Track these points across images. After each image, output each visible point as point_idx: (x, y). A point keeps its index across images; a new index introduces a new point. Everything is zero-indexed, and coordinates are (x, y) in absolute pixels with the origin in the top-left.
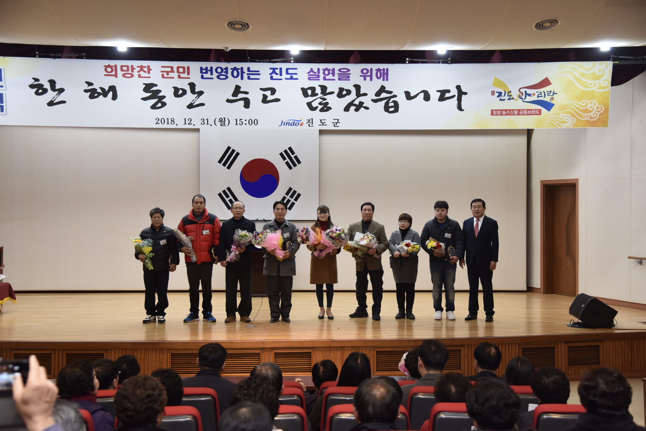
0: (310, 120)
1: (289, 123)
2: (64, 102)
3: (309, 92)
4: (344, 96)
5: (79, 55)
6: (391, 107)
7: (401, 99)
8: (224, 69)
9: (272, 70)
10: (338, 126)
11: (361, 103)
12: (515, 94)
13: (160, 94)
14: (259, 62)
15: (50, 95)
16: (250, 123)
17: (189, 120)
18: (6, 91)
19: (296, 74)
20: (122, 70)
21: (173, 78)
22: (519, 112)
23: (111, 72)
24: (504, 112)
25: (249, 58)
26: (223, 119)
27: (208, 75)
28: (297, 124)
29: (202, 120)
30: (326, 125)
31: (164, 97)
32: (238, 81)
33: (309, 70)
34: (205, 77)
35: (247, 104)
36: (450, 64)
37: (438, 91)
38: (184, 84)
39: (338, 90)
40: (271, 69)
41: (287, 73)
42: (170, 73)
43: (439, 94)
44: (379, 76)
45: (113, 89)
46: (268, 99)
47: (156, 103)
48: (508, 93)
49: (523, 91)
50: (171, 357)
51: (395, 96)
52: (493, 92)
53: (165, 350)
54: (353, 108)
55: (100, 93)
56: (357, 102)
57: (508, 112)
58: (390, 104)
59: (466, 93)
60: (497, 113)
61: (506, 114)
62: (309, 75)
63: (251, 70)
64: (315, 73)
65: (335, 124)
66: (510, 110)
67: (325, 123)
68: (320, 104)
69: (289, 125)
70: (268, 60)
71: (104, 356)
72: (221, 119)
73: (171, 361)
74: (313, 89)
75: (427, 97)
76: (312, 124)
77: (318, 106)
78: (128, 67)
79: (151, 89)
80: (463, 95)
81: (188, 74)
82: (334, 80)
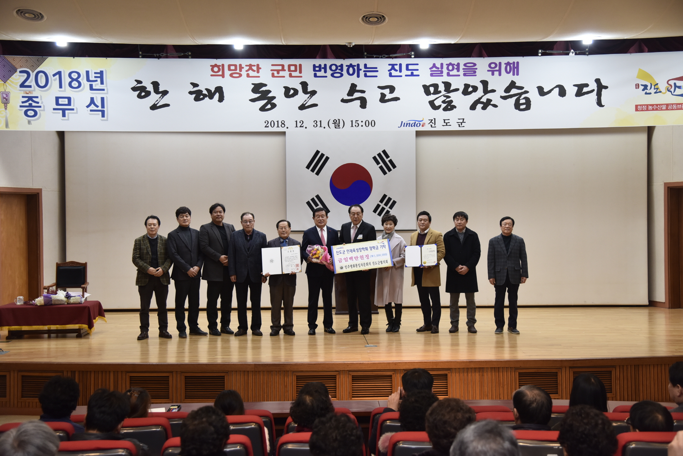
0: (432, 120)
1: (410, 123)
2: (167, 105)
3: (432, 89)
4: (470, 93)
5: (184, 54)
6: (523, 104)
7: (533, 95)
8: (339, 66)
9: (390, 67)
10: (464, 127)
11: (489, 101)
12: (663, 86)
13: (270, 95)
14: (376, 58)
15: (153, 98)
16: (367, 125)
17: (300, 122)
18: (107, 95)
19: (417, 70)
20: (229, 69)
21: (284, 77)
22: (668, 107)
23: (218, 71)
24: (650, 107)
25: (366, 54)
26: (338, 121)
27: (322, 73)
28: (418, 125)
29: (314, 122)
30: (451, 125)
31: (274, 98)
32: (354, 79)
33: (431, 66)
34: (318, 75)
35: (363, 103)
36: (588, 55)
37: (574, 85)
38: (295, 84)
39: (463, 87)
40: (389, 65)
41: (407, 69)
42: (280, 72)
43: (576, 88)
44: (508, 70)
45: (219, 90)
46: (386, 98)
47: (266, 105)
48: (655, 86)
49: (672, 82)
50: (297, 380)
51: (526, 92)
52: (637, 85)
53: (290, 372)
54: (480, 106)
55: (206, 94)
56: (484, 100)
57: (655, 107)
58: (521, 101)
59: (606, 87)
60: (642, 109)
61: (653, 110)
62: (431, 71)
63: (368, 66)
64: (438, 68)
65: (460, 124)
66: (657, 105)
67: (449, 123)
68: (444, 102)
69: (409, 126)
70: (387, 55)
71: (224, 378)
72: (335, 121)
73: (297, 384)
74: (436, 86)
75: (562, 92)
76: (435, 125)
77: (441, 105)
78: (236, 66)
79: (260, 89)
80: (603, 90)
81: (300, 72)
82: (459, 75)
